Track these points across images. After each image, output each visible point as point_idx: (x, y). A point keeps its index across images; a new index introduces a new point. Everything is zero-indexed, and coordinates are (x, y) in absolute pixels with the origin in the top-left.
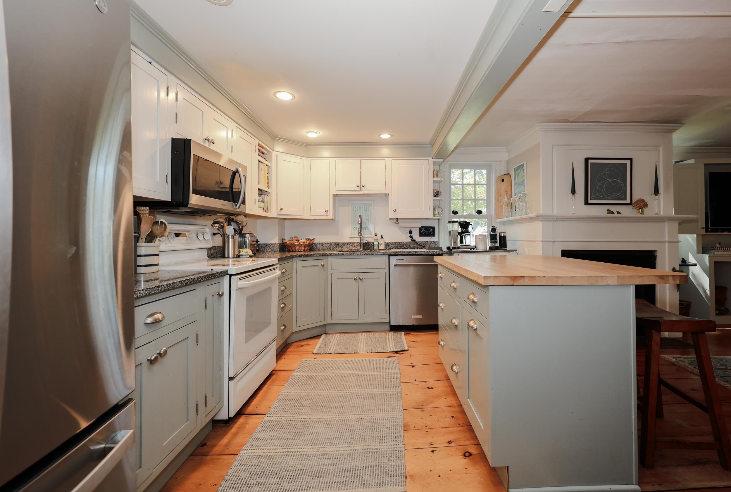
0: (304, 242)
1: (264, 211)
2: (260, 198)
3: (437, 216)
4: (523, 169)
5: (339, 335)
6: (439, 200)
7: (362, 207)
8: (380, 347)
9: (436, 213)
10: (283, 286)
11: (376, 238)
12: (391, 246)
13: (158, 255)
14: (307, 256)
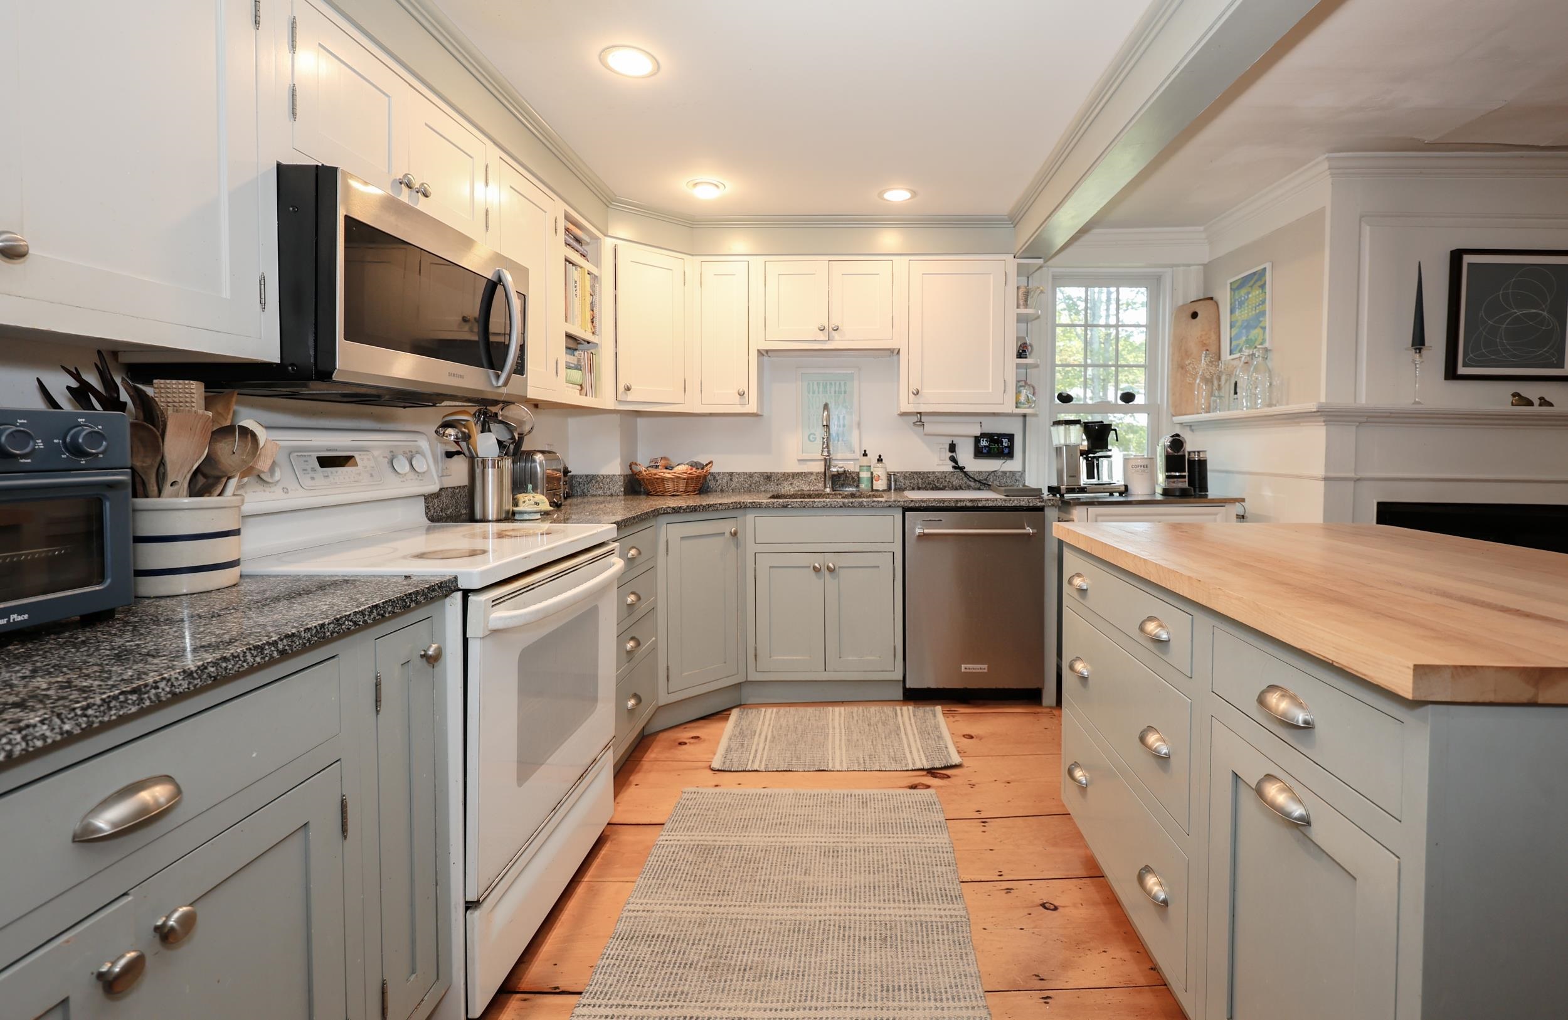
0: (686, 473)
1: (584, 392)
2: (573, 360)
3: (1025, 406)
4: (1262, 283)
5: (775, 710)
6: (1026, 366)
7: (831, 384)
8: (884, 754)
9: (1022, 399)
10: (633, 593)
11: (864, 461)
12: (903, 481)
13: (236, 532)
14: (694, 509)
